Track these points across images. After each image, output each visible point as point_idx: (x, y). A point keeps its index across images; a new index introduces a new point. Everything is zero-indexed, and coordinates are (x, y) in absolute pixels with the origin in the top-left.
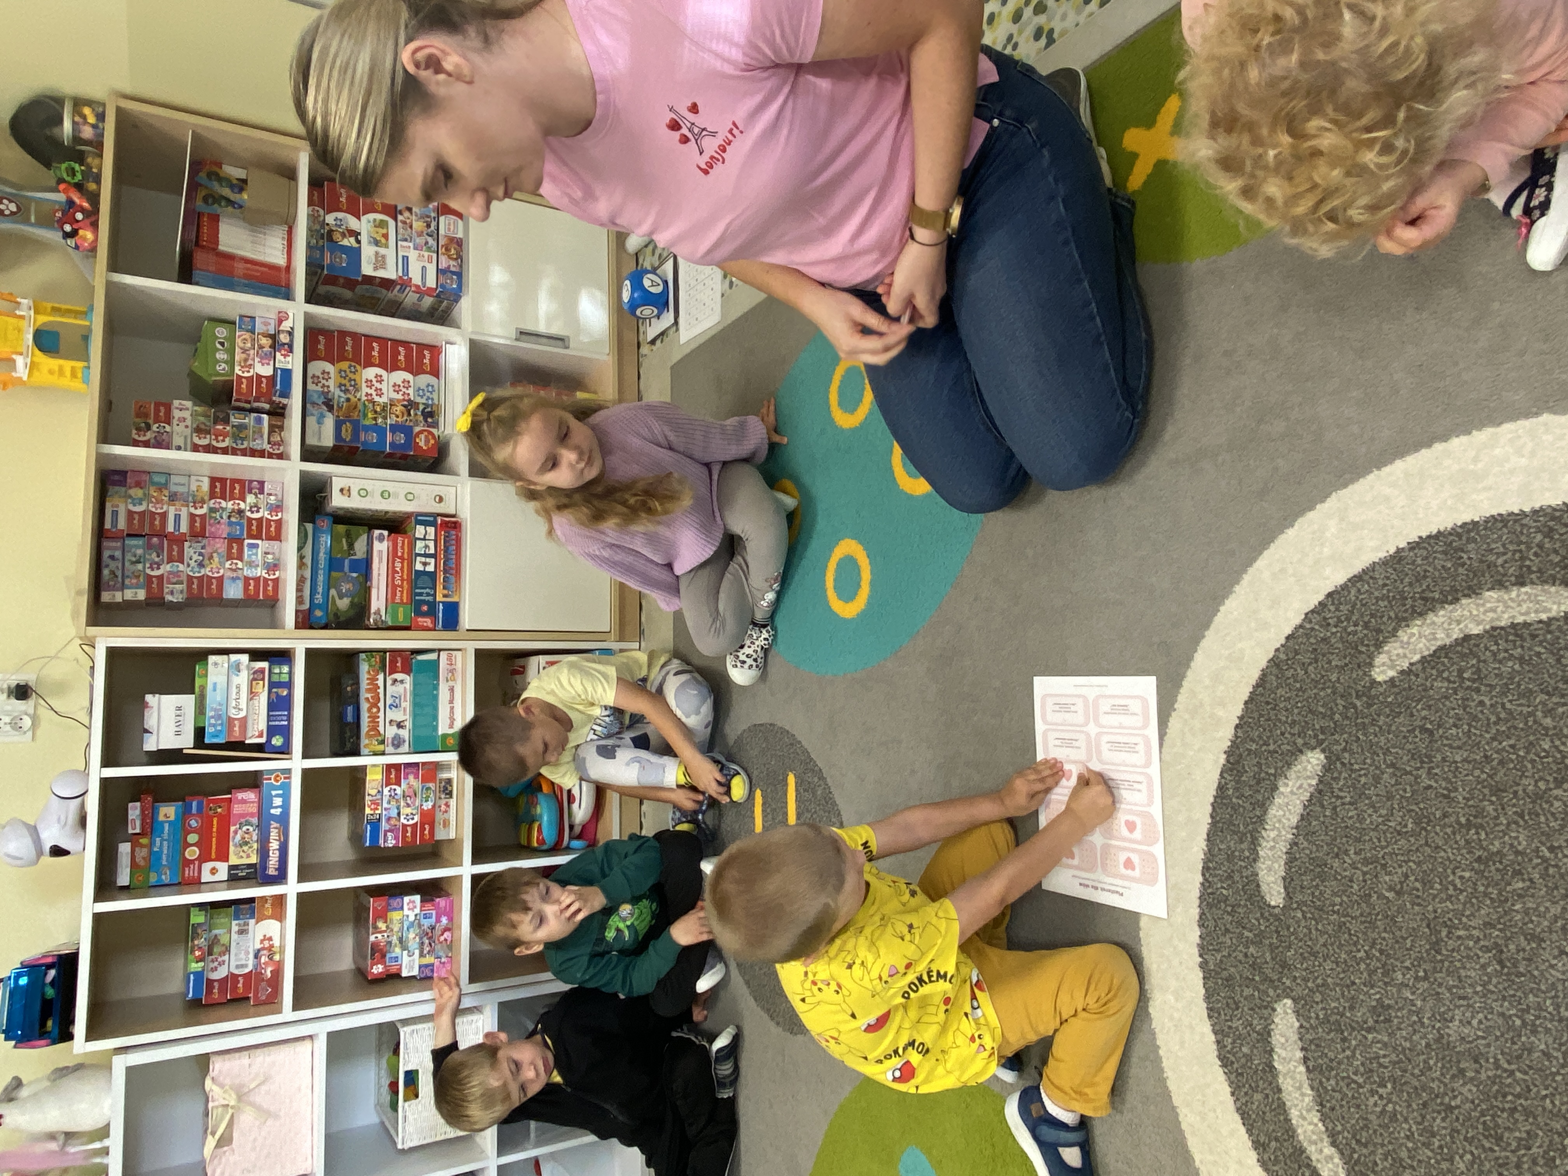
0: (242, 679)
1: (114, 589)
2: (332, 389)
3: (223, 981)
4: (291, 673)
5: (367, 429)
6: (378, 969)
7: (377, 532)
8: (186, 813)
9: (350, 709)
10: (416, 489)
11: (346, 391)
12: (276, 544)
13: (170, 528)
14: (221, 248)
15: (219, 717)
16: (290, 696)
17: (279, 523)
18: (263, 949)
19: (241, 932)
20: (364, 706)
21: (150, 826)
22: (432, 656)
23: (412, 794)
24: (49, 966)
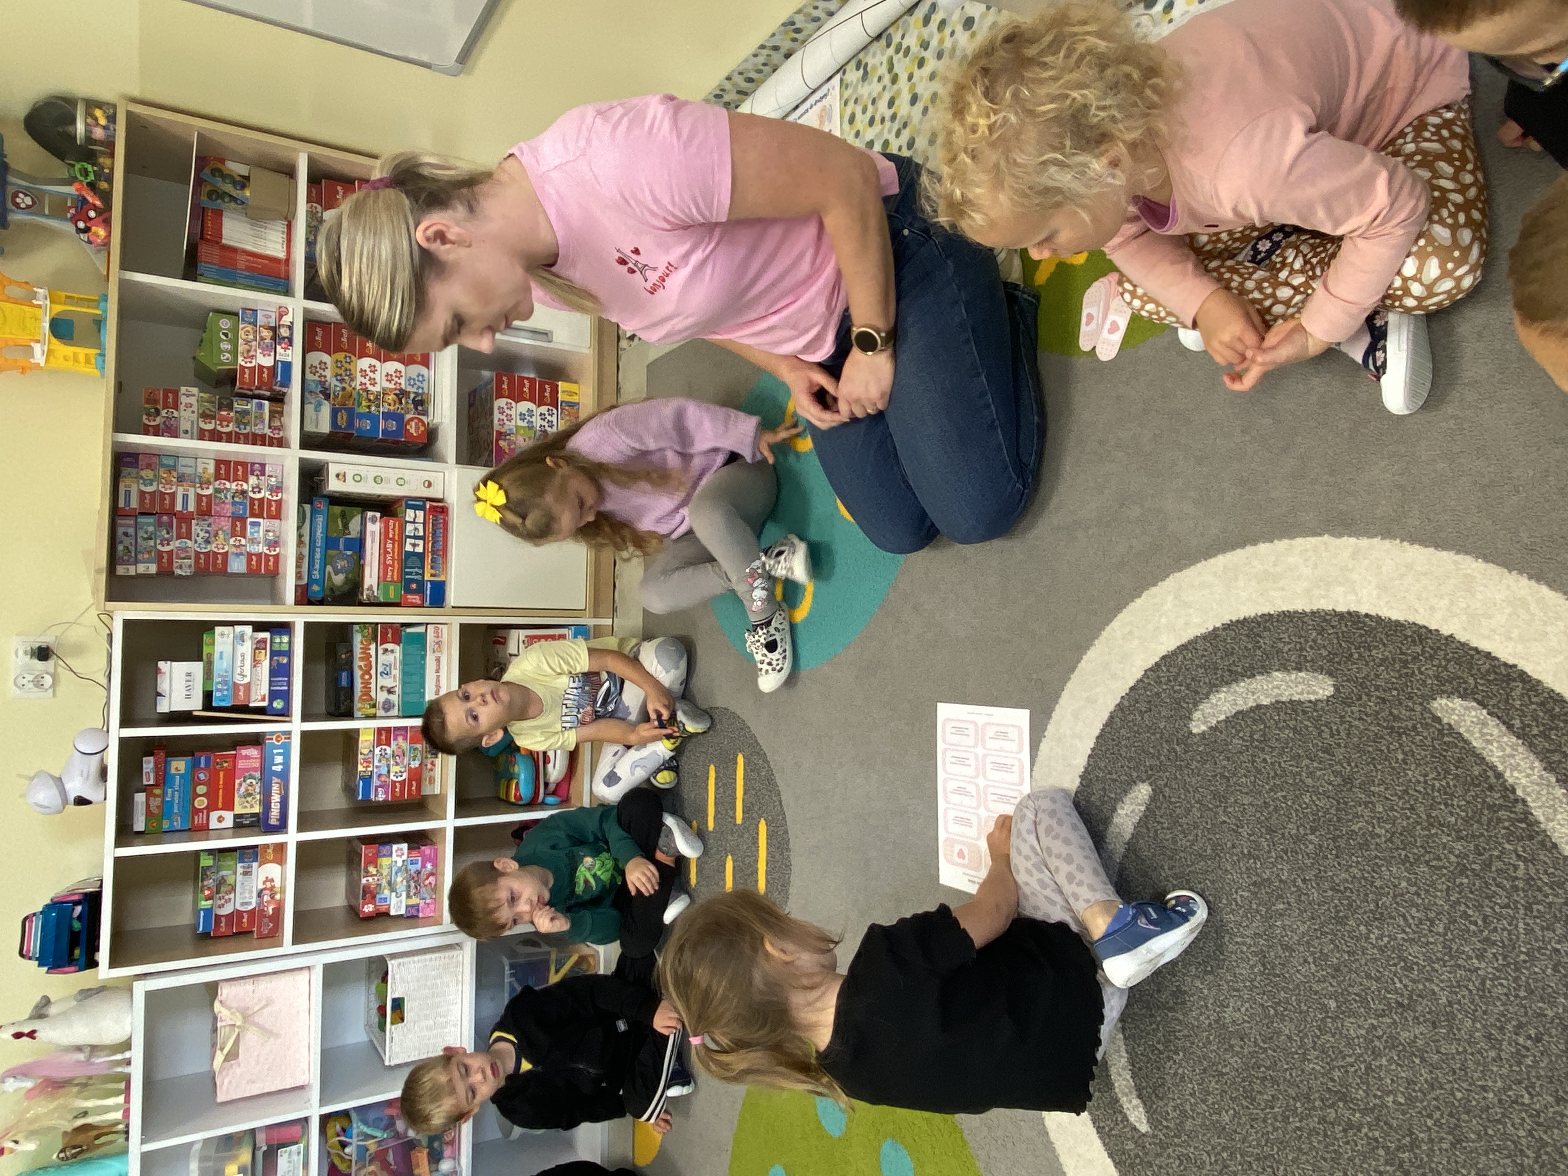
0: (247, 648)
1: (127, 563)
2: (328, 378)
3: (229, 917)
4: (290, 643)
5: (362, 416)
6: (368, 908)
7: (370, 514)
8: (195, 767)
9: (344, 675)
10: (407, 474)
11: (342, 381)
12: (276, 522)
13: (179, 507)
14: (224, 241)
15: (225, 682)
16: (289, 664)
17: (279, 503)
18: (265, 889)
19: (245, 874)
20: (358, 673)
21: (163, 778)
22: (421, 629)
23: (400, 754)
24: (76, 903)
